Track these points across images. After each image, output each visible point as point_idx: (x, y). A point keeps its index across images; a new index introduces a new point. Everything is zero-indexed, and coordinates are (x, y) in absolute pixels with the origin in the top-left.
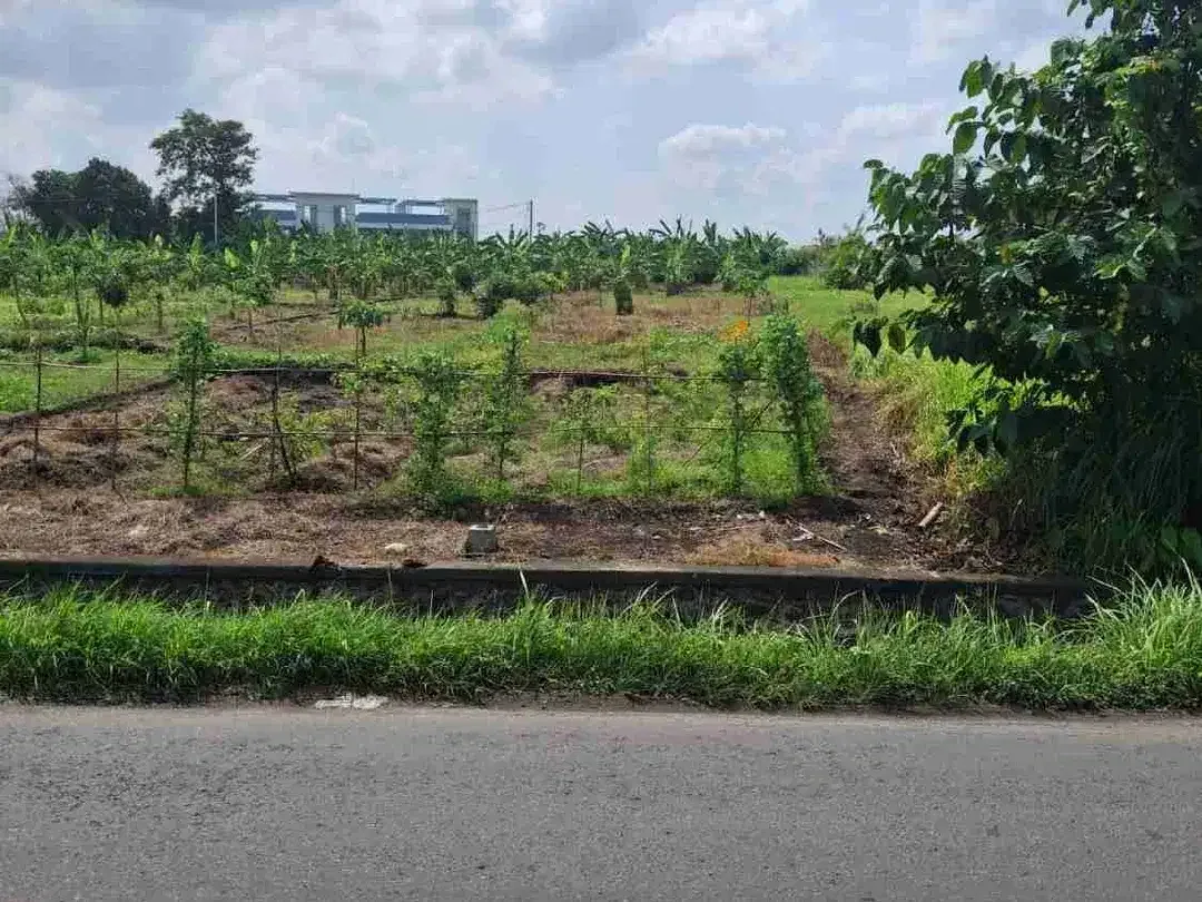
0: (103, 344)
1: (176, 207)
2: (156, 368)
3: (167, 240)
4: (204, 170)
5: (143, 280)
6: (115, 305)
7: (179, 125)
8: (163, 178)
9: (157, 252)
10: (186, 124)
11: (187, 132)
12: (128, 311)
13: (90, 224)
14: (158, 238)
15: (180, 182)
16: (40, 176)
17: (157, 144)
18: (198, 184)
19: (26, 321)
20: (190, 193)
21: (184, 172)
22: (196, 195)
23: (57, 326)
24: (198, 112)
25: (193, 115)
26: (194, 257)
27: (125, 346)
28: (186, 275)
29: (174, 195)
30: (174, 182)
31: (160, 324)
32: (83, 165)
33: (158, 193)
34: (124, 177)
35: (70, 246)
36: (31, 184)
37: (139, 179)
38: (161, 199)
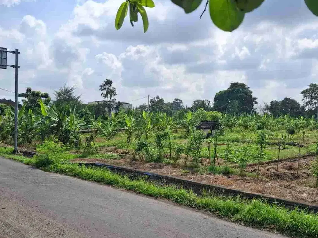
0: (289, 144)
1: (307, 109)
2: (304, 152)
3: (304, 117)
4: (315, 99)
5: (299, 128)
6: (292, 134)
7: (308, 87)
8: (303, 101)
9: (301, 121)
10: (310, 87)
11: (311, 89)
12: (295, 136)
13: (284, 114)
14: (302, 117)
15: (308, 102)
16: (272, 102)
17: (302, 93)
18: (313, 102)
19: (269, 138)
20: (311, 105)
21: (309, 100)
22: (313, 105)
23: (277, 139)
24: (314, 83)
25: (313, 85)
26: (312, 122)
27: (295, 145)
28: (310, 126)
29: (306, 106)
30: (306, 102)
31: (304, 140)
32: (283, 99)
33: (302, 105)
34: (293, 101)
35: (280, 119)
36: (269, 104)
37: (297, 102)
38: (303, 107)
